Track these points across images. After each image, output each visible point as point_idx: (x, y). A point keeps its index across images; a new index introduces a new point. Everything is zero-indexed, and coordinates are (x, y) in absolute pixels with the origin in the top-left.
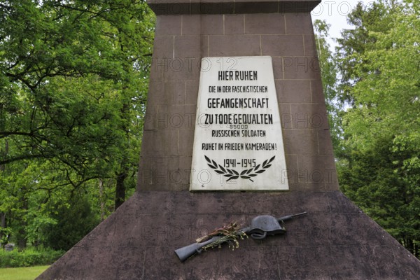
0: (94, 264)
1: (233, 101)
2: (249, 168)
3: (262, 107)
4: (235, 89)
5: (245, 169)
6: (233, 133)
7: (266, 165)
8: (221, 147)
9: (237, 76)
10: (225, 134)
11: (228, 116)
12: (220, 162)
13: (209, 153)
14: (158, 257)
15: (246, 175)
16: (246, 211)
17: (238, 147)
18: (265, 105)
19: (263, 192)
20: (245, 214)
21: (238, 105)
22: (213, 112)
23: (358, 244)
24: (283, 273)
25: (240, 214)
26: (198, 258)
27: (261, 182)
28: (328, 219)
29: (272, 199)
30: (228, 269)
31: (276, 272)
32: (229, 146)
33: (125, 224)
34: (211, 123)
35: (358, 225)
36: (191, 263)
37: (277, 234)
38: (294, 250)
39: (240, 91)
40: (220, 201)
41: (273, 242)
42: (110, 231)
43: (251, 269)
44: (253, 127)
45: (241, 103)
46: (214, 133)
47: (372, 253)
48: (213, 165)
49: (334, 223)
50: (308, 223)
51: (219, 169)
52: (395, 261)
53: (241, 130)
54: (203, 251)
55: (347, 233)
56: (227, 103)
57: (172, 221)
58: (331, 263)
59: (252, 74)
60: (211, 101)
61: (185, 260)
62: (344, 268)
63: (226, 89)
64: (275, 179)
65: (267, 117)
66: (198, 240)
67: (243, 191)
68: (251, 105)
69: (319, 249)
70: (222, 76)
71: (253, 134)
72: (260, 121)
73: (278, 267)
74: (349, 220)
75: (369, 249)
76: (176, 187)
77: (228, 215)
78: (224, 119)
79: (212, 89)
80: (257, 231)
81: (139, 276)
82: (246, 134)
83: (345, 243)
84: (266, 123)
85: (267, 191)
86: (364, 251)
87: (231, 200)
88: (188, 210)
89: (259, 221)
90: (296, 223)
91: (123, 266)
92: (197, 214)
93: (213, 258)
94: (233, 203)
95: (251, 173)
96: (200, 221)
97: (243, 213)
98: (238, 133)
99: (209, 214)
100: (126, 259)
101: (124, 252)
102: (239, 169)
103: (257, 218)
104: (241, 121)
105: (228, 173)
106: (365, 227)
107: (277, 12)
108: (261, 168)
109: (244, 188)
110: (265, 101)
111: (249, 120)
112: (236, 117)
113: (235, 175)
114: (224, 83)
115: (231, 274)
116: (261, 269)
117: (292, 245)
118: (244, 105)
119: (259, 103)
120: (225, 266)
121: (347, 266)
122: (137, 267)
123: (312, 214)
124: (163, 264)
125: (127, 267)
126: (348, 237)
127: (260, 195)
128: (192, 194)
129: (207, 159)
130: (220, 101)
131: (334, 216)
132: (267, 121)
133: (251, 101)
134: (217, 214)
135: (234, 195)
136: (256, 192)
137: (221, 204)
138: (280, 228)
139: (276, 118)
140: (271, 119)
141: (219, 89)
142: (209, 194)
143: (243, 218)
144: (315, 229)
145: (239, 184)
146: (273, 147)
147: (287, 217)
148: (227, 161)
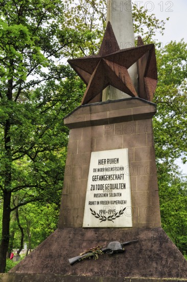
0: (34, 265)
1: (106, 177)
2: (112, 215)
3: (120, 179)
4: (107, 170)
5: (110, 215)
6: (104, 195)
7: (121, 213)
8: (98, 203)
9: (108, 162)
10: (100, 195)
11: (102, 185)
12: (98, 212)
13: (92, 207)
14: (61, 262)
15: (110, 219)
16: (108, 239)
17: (107, 203)
18: (122, 178)
19: (119, 228)
20: (107, 240)
21: (108, 179)
22: (95, 183)
23: (162, 258)
24: (118, 272)
25: (104, 241)
26: (79, 264)
27: (118, 223)
28: (150, 244)
29: (122, 232)
30: (92, 269)
31: (115, 272)
32: (102, 203)
33: (50, 245)
34: (94, 190)
35: (165, 247)
36: (76, 266)
37: (119, 252)
38: (127, 260)
39: (109, 170)
40: (96, 233)
41: (117, 256)
42: (43, 249)
43: (103, 270)
44: (115, 191)
45: (109, 177)
46: (95, 195)
47: (167, 263)
48: (94, 213)
49: (152, 246)
50: (139, 246)
51: (97, 216)
52: (179, 268)
53: (108, 193)
54: (81, 260)
55: (158, 252)
56: (102, 178)
57: (71, 244)
58: (144, 268)
59: (116, 160)
60: (94, 177)
61: (73, 264)
62: (150, 271)
63: (102, 170)
64: (126, 221)
65: (123, 185)
66: (81, 254)
67: (109, 228)
68: (114, 178)
69: (140, 260)
70: (100, 162)
71: (115, 195)
72: (119, 188)
73: (117, 269)
74: (161, 244)
75: (167, 261)
76: (76, 226)
77: (98, 241)
78: (100, 187)
79: (95, 170)
80: (109, 250)
81: (51, 271)
82: (111, 195)
83: (155, 257)
84: (122, 189)
85: (121, 228)
86: (164, 262)
87: (102, 233)
88: (80, 238)
89: (111, 245)
90: (132, 246)
91: (45, 266)
92: (83, 240)
93: (86, 264)
94: (103, 234)
95: (113, 217)
96: (84, 244)
97: (106, 240)
98: (107, 195)
99: (89, 240)
100: (47, 263)
101: (47, 260)
102: (107, 215)
103: (111, 243)
104: (109, 188)
105: (101, 218)
106: (169, 248)
107: (132, 120)
108: (118, 215)
109: (109, 226)
110: (122, 176)
111: (113, 187)
112: (107, 186)
113: (104, 219)
114: (101, 166)
115: (93, 272)
116: (108, 270)
117: (127, 258)
118: (111, 178)
119: (118, 177)
120: (91, 268)
121: (152, 270)
122: (51, 267)
123: (142, 241)
124: (63, 266)
125: (47, 267)
126: (157, 254)
127: (117, 230)
128: (83, 230)
129: (91, 210)
130: (99, 177)
131: (153, 242)
132: (123, 187)
133: (115, 176)
134: (93, 240)
135: (104, 230)
136: (115, 228)
137: (96, 235)
138: (121, 249)
139: (128, 186)
140: (124, 186)
141: (99, 170)
142: (92, 229)
143: (105, 243)
144: (141, 249)
145: (106, 224)
146: (125, 202)
147: (127, 242)
148: (101, 211)
